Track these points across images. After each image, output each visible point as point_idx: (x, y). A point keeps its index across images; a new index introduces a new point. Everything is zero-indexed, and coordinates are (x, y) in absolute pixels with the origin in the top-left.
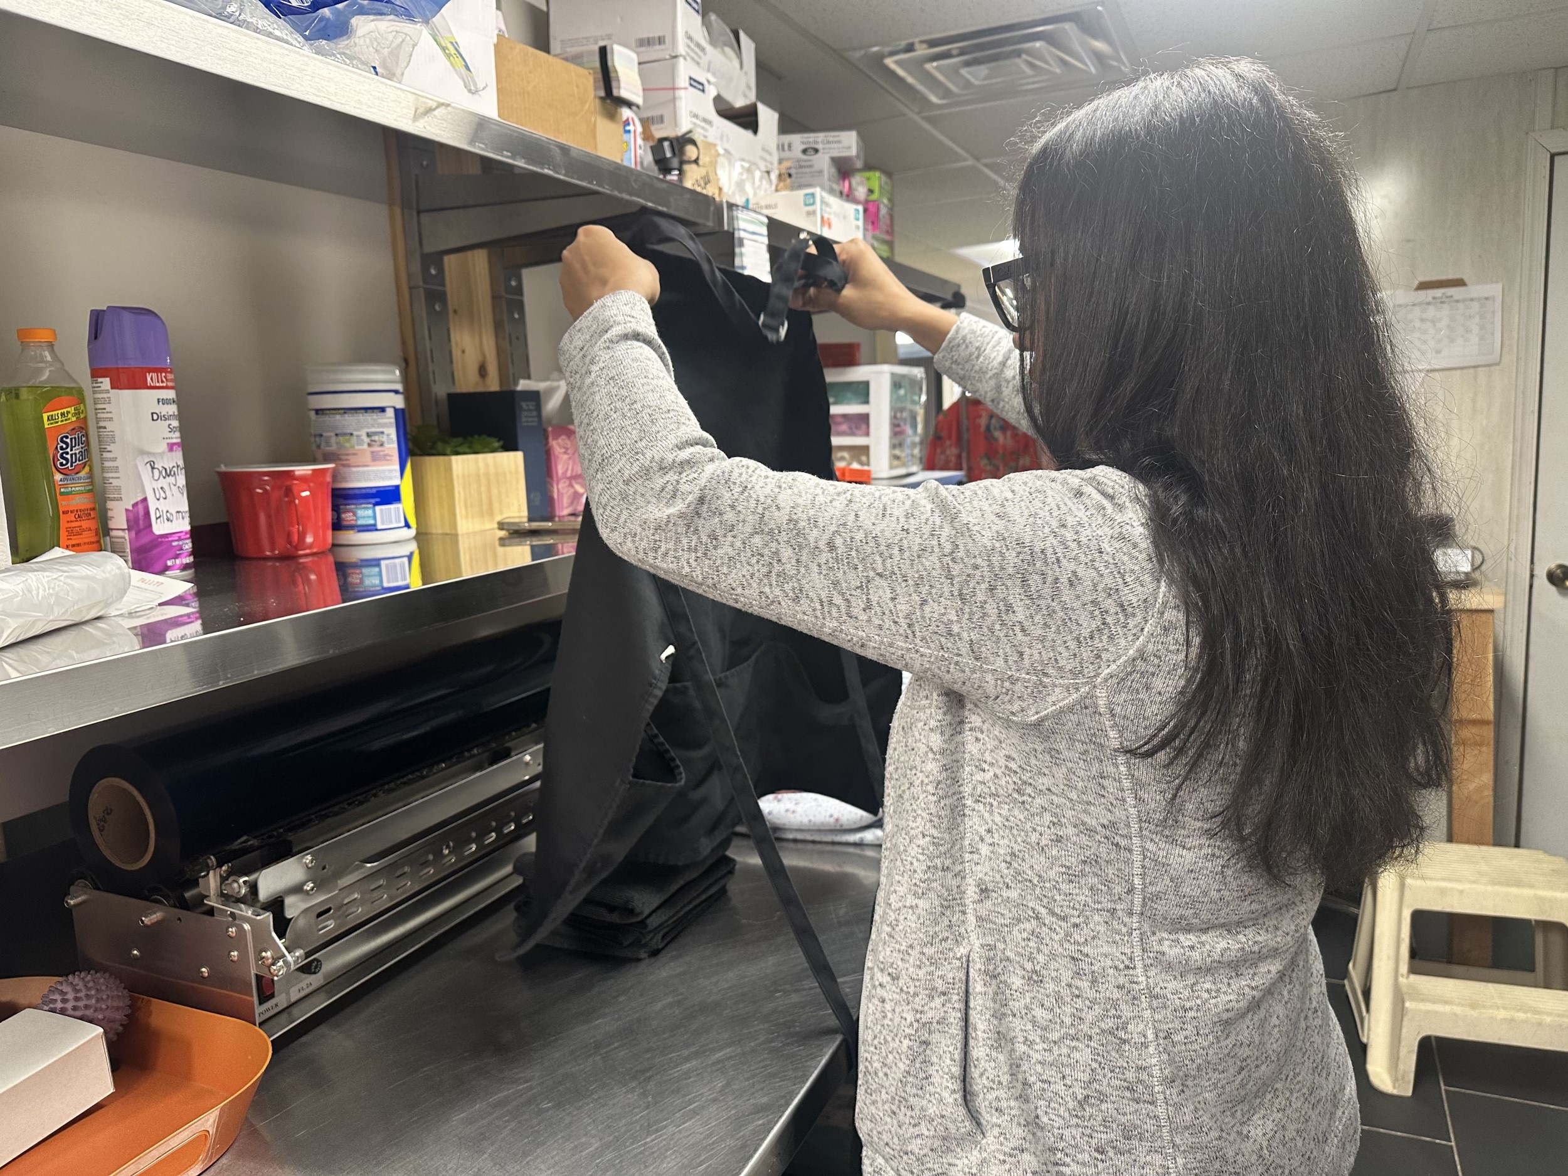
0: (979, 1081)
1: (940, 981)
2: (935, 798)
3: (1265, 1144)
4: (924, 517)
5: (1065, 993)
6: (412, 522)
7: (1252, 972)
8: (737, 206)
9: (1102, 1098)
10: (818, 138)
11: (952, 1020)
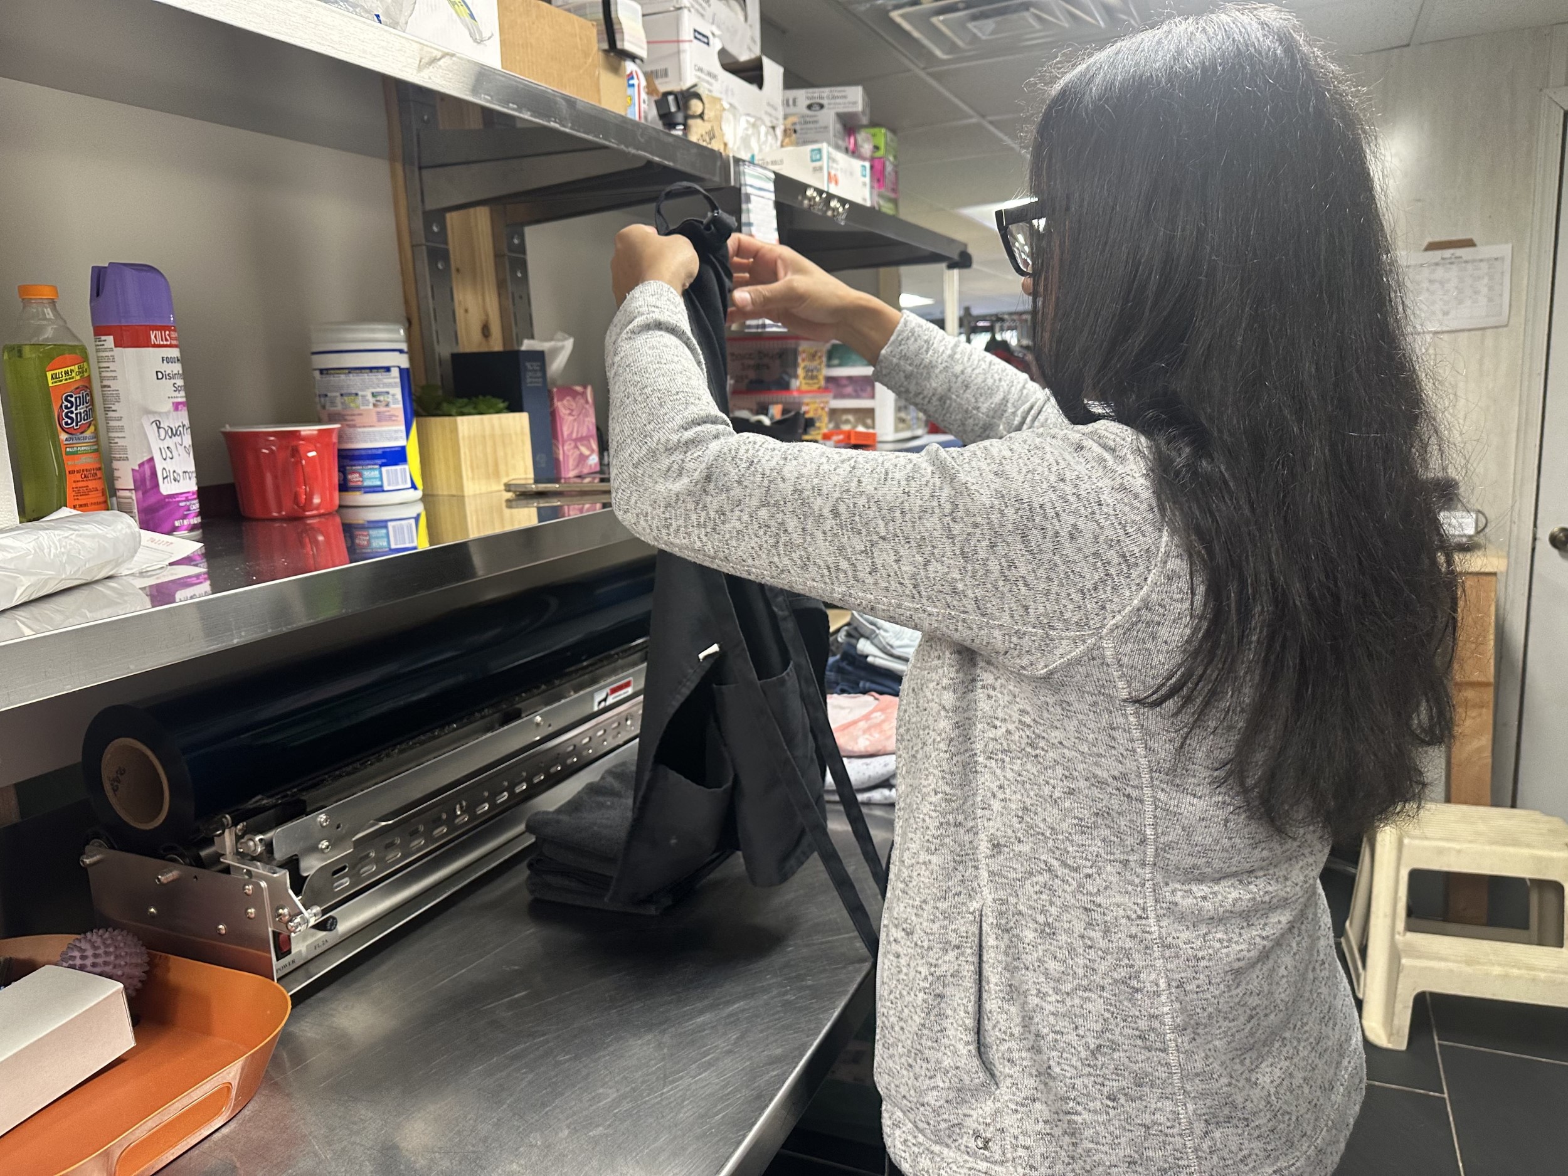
0: (992, 1033)
1: (954, 935)
2: (947, 756)
3: (1273, 1090)
4: (924, 480)
5: (1078, 944)
6: (419, 483)
7: (1262, 922)
8: (744, 161)
9: (1114, 1046)
10: (823, 94)
11: (965, 973)
